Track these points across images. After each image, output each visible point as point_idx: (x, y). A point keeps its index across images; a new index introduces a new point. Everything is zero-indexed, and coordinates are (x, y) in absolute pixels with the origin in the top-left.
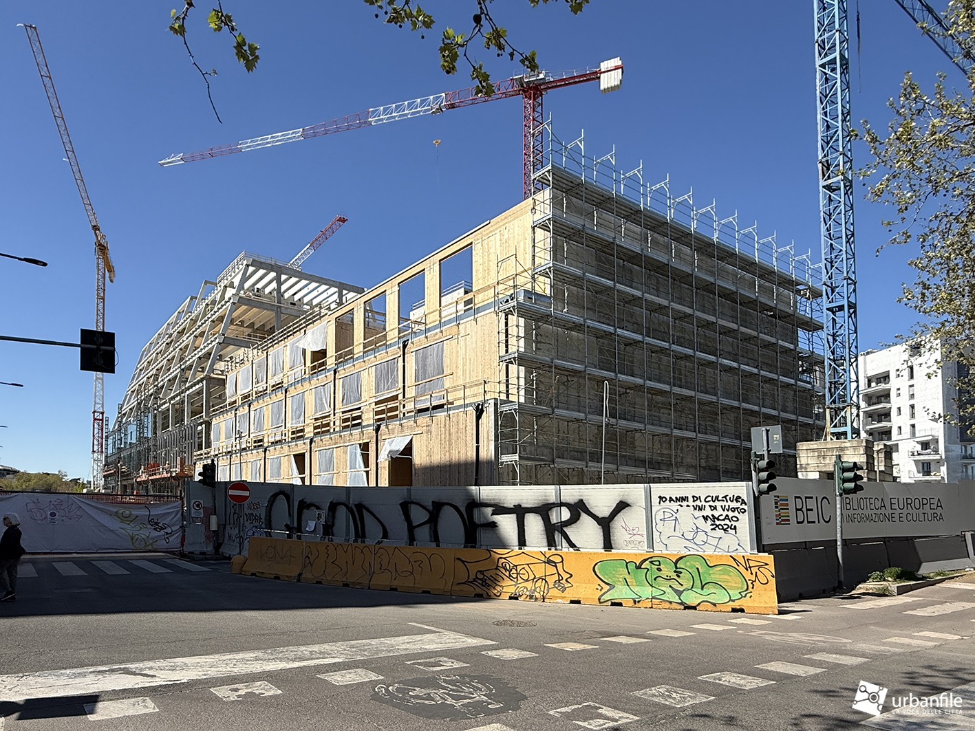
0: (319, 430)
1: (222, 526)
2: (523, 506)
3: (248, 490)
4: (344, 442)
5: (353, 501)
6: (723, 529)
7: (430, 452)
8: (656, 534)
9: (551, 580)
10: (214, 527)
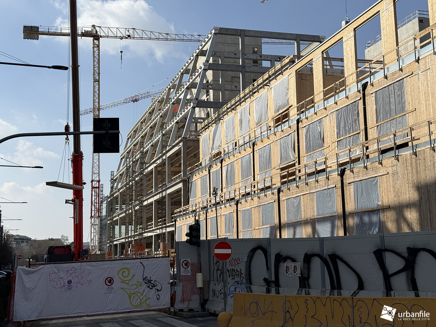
0: (286, 180)
1: (207, 283)
3: (229, 247)
4: (310, 190)
5: (326, 252)
7: (397, 193)
10: (200, 284)
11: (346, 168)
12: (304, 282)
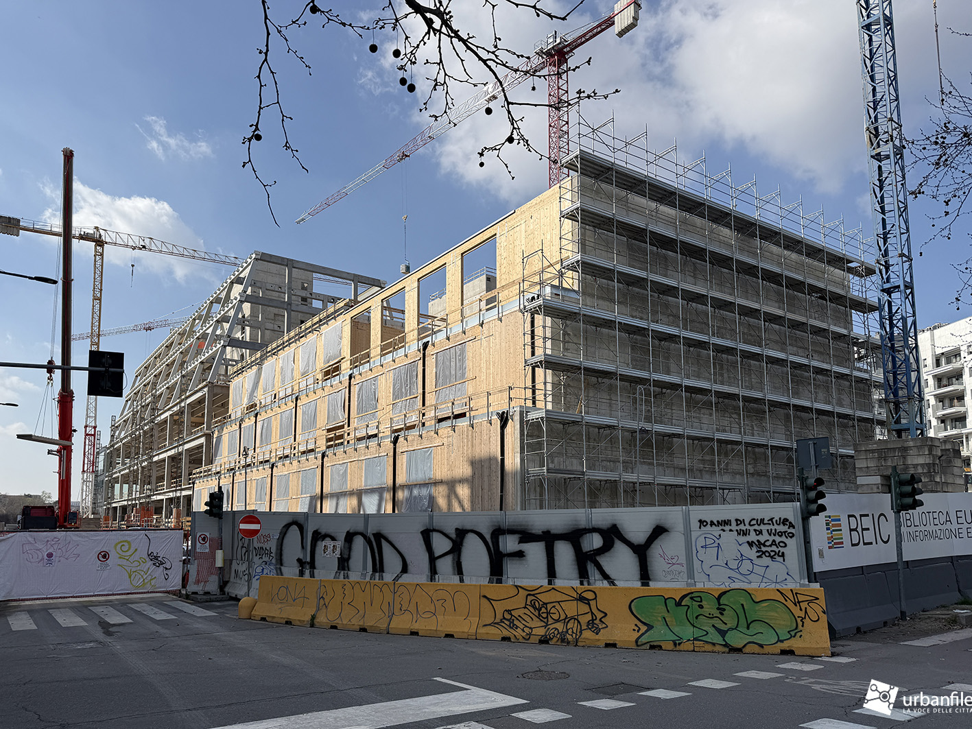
0: (332, 443)
1: (228, 562)
2: (552, 532)
3: (258, 522)
4: (359, 457)
5: (371, 531)
6: (770, 556)
7: (451, 466)
8: (697, 564)
9: (585, 619)
10: (219, 563)
11: (399, 435)
12: (344, 563)
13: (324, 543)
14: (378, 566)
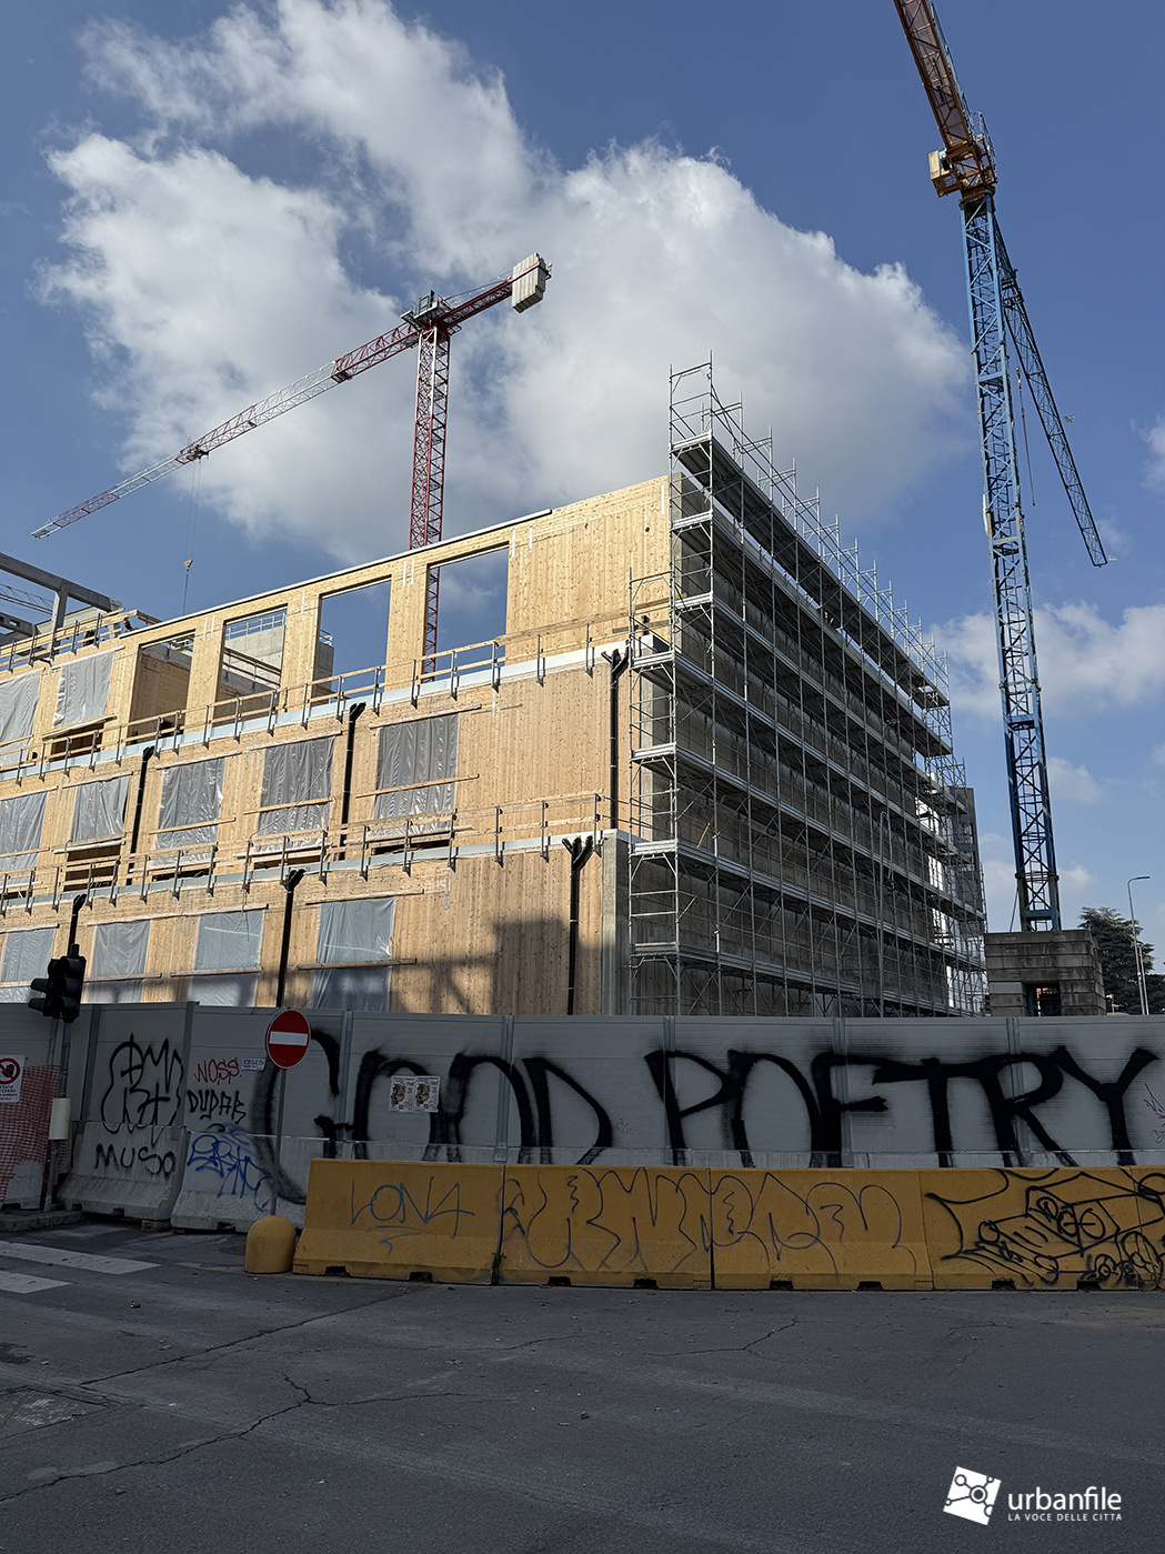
2: (942, 1060)
5: (519, 1053)
7: (441, 934)
10: (56, 1131)
11: (305, 870)
12: (446, 1127)
13: (394, 1080)
14: (537, 1130)
